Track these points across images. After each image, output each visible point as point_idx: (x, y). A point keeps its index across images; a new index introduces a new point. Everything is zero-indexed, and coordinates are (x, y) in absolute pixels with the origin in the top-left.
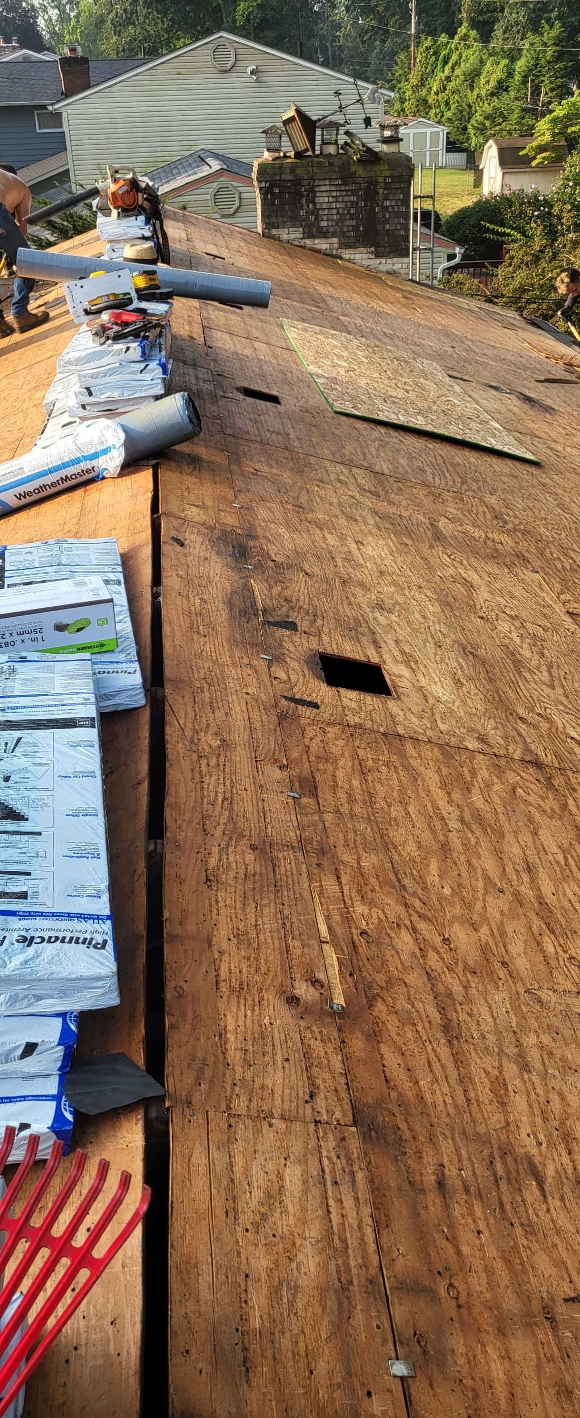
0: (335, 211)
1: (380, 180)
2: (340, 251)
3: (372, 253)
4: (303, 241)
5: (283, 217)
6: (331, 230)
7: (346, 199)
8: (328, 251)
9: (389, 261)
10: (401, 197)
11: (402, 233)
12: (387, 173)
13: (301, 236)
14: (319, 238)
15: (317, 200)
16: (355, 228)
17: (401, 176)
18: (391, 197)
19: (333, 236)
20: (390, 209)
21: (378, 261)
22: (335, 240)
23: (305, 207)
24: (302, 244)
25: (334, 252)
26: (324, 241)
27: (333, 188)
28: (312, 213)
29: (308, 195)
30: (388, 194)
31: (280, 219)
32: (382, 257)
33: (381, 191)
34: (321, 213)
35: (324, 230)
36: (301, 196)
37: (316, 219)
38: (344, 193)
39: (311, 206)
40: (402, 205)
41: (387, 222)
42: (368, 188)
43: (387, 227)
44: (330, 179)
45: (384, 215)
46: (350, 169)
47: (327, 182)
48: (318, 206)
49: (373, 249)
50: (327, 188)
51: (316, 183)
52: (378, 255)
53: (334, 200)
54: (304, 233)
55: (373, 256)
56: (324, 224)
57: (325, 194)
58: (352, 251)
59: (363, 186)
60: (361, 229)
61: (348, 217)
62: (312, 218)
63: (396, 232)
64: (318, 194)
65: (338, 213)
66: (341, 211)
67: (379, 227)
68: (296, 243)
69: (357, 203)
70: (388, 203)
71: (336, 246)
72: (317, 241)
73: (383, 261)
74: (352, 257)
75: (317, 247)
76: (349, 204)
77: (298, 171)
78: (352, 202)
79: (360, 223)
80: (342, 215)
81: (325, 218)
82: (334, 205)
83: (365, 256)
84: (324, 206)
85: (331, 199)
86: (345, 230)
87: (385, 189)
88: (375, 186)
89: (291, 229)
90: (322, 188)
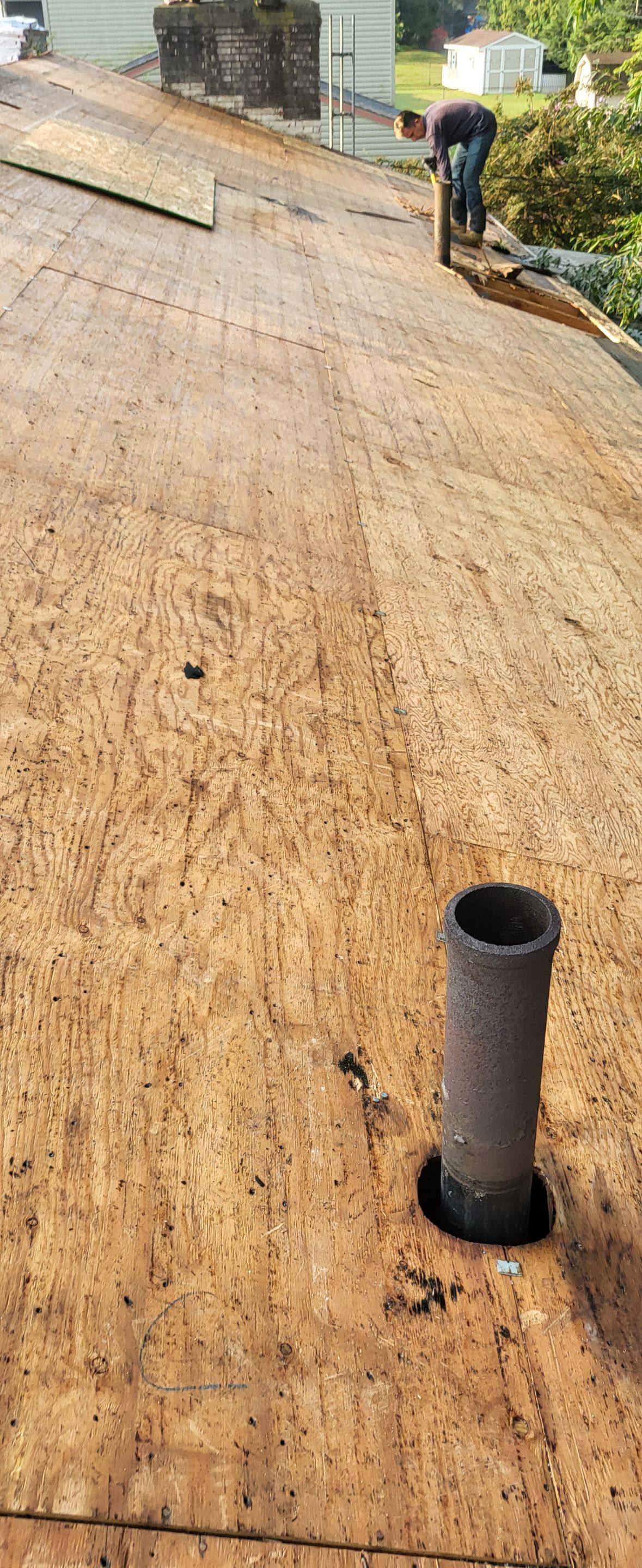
0: (239, 65)
1: (286, 29)
2: (245, 110)
3: (280, 114)
4: (206, 99)
5: (183, 70)
6: (235, 86)
7: (250, 50)
8: (233, 111)
9: (299, 123)
10: (310, 49)
11: (312, 91)
12: (293, 22)
13: (204, 92)
14: (223, 94)
15: (219, 51)
16: (261, 84)
17: (307, 26)
18: (298, 49)
19: (238, 94)
20: (298, 64)
21: (287, 123)
22: (240, 98)
23: (206, 59)
24: (205, 101)
25: (240, 112)
26: (228, 98)
27: (235, 38)
28: (214, 66)
29: (209, 45)
30: (295, 46)
31: (181, 72)
32: (291, 118)
33: (287, 43)
34: (224, 66)
35: (228, 86)
36: (202, 46)
37: (219, 72)
38: (247, 44)
39: (213, 58)
40: (311, 59)
41: (295, 78)
42: (273, 39)
43: (295, 84)
44: (232, 27)
45: (292, 71)
46: (252, 16)
47: (229, 31)
48: (220, 58)
49: (281, 109)
50: (229, 38)
51: (217, 31)
52: (287, 116)
53: (237, 51)
54: (206, 88)
55: (282, 118)
56: (227, 79)
57: (227, 44)
58: (259, 111)
59: (268, 36)
60: (268, 85)
61: (253, 71)
62: (214, 72)
63: (305, 91)
64: (220, 44)
65: (242, 66)
66: (245, 64)
67: (287, 84)
68: (198, 100)
69: (262, 57)
70: (295, 57)
71: (241, 105)
72: (221, 98)
73: (293, 123)
74: (259, 118)
75: (221, 105)
76: (254, 57)
77: (198, 18)
78: (257, 55)
79: (265, 79)
80: (246, 69)
81: (228, 72)
82: (237, 57)
83: (273, 117)
84: (227, 58)
85: (234, 51)
86: (250, 86)
87: (291, 40)
88: (280, 37)
89: (193, 84)
90: (224, 38)
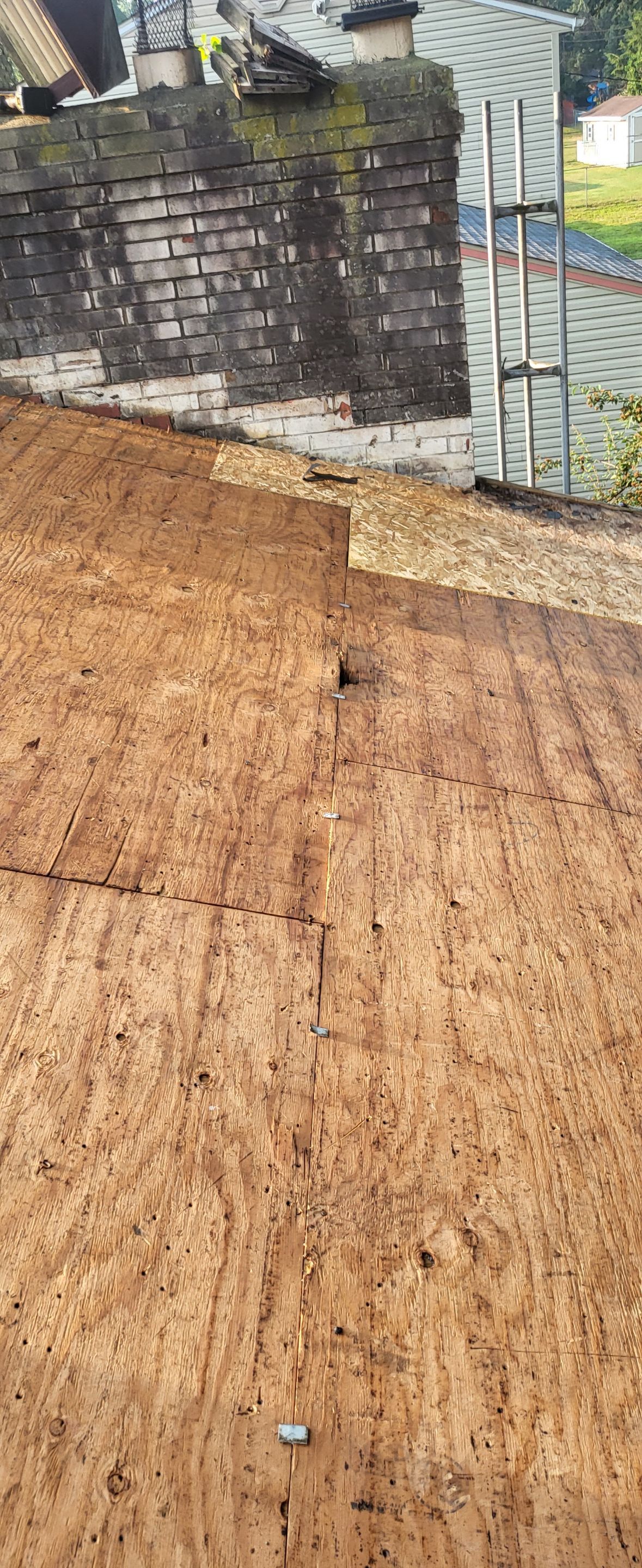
0: (198, 287)
1: (342, 163)
2: (233, 413)
3: (341, 411)
4: (109, 392)
5: (28, 318)
6: (195, 348)
7: (232, 240)
8: (195, 418)
9: (403, 431)
10: (425, 216)
11: (440, 339)
12: (362, 137)
13: (101, 376)
14: (159, 376)
15: (132, 253)
16: (277, 337)
17: (415, 144)
18: (388, 219)
19: (206, 368)
20: (390, 264)
21: (367, 434)
22: (213, 380)
23: (96, 280)
24: (107, 400)
25: (217, 419)
26: (175, 385)
27: (180, 208)
28: (124, 299)
29: (99, 240)
30: (377, 212)
31: (20, 327)
32: (376, 422)
33: (350, 204)
34: (152, 295)
35: (173, 351)
36: (76, 243)
37: (140, 316)
38: (221, 223)
39: (115, 276)
40: (430, 247)
41: (381, 306)
42: (301, 197)
43: (386, 323)
44: (163, 177)
45: (371, 285)
46: (227, 133)
47: (155, 189)
48: (139, 274)
49: (343, 399)
50: (160, 209)
51: (118, 194)
52: (363, 417)
53: (191, 248)
54: (106, 365)
55: (349, 422)
56: (168, 330)
57: (155, 231)
58: (274, 410)
59: (285, 190)
60: (296, 336)
61: (247, 301)
62: (127, 315)
63: (417, 340)
64: (133, 233)
65: (211, 292)
66: (219, 283)
67: (358, 326)
68: (86, 398)
69: (271, 254)
70: (380, 243)
71: (220, 398)
72: (153, 387)
73: (383, 432)
74: (277, 429)
75: (159, 406)
76: (244, 259)
77: (49, 160)
78: (255, 251)
79: (290, 317)
80: (223, 296)
81: (168, 311)
82: (192, 266)
83: (319, 423)
84: (160, 272)
85: (180, 247)
86: (243, 343)
87: (364, 193)
88: (326, 187)
89: (63, 358)
90: (143, 212)
